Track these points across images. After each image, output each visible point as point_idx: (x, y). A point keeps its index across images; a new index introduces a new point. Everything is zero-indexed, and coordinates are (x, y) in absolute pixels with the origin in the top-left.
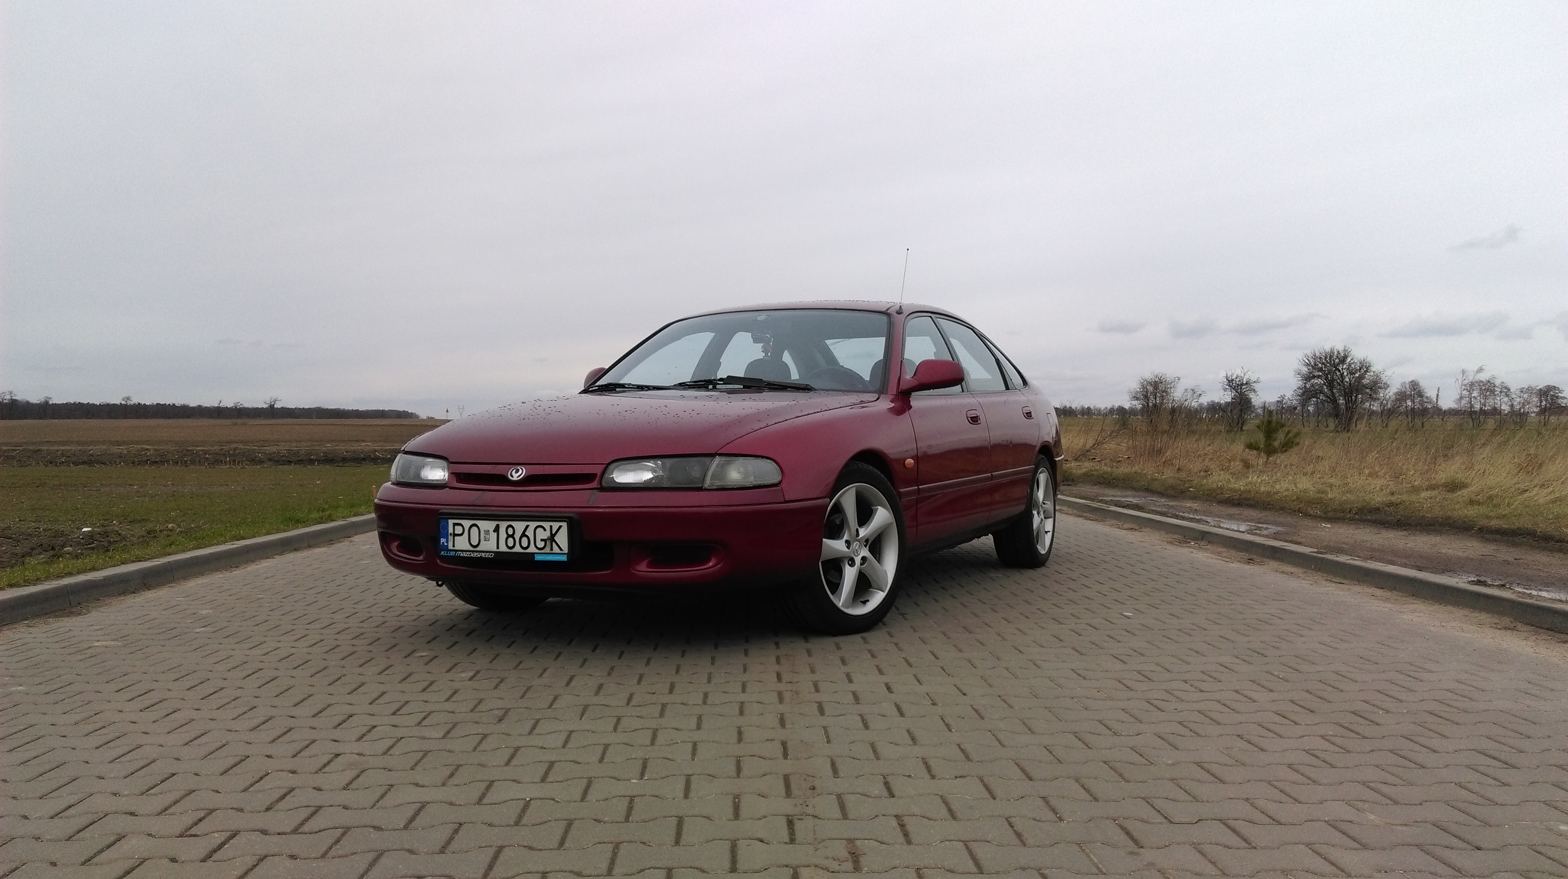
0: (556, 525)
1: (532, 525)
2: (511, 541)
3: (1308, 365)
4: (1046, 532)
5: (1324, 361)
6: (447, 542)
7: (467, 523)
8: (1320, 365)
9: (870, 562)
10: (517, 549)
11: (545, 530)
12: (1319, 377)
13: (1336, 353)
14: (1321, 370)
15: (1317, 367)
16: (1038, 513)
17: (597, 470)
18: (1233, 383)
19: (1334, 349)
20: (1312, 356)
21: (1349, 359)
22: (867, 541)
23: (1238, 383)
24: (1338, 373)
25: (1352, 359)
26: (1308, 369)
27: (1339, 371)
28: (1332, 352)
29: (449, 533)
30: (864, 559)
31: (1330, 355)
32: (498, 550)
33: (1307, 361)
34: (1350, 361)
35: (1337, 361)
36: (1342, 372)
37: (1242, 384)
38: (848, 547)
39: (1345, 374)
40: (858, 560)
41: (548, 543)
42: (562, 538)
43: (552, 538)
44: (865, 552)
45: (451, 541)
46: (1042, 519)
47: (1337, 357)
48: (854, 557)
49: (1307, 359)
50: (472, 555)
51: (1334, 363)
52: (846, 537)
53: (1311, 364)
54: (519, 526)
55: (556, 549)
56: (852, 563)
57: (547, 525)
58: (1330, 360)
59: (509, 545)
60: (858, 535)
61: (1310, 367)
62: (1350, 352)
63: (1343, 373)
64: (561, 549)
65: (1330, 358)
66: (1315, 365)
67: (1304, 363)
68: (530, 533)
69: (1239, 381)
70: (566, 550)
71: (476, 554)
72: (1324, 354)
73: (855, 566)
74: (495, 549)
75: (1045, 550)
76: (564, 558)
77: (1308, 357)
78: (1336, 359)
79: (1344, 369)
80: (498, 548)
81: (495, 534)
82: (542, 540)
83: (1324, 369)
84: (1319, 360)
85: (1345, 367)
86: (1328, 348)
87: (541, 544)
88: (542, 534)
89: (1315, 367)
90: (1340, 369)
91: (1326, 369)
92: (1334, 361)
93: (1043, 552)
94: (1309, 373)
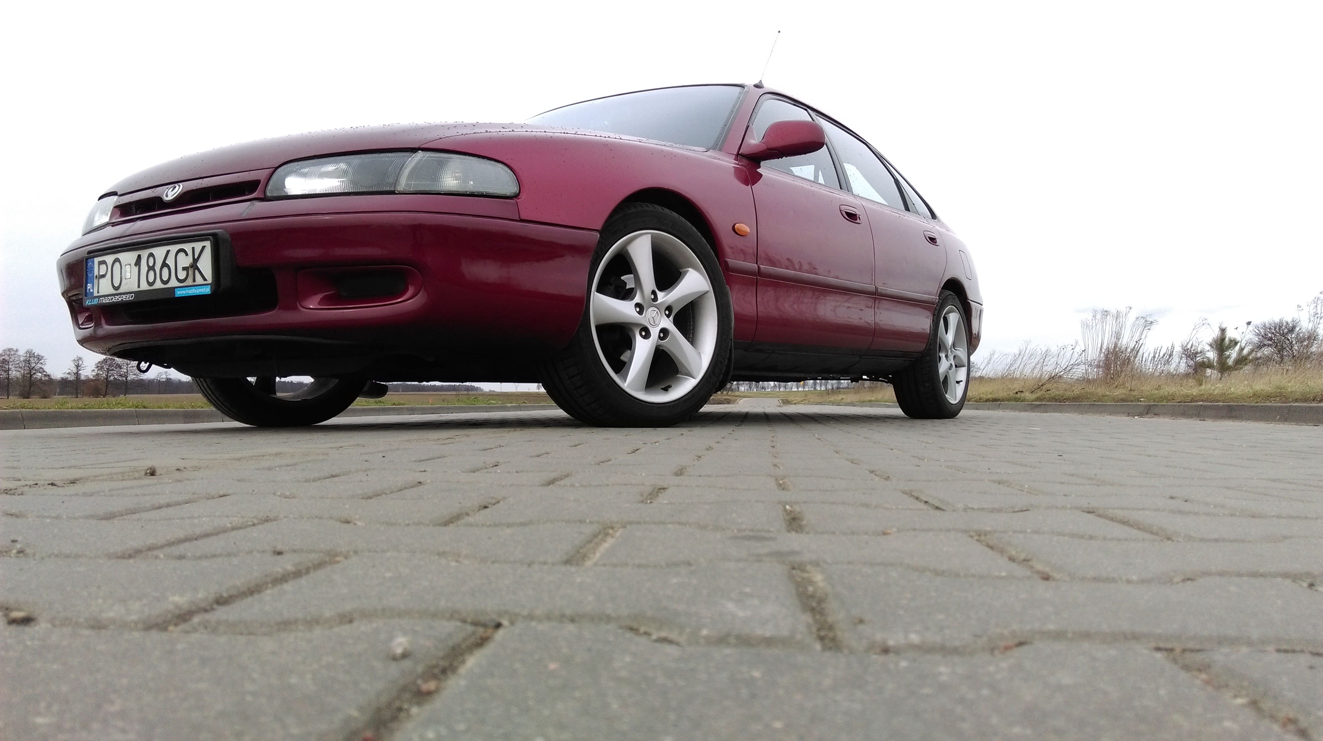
0: (198, 246)
1: (174, 248)
2: (151, 274)
3: (1258, 335)
4: (958, 382)
5: (1273, 331)
6: (93, 289)
7: (109, 259)
8: (1270, 335)
9: (674, 337)
10: (158, 285)
11: (187, 255)
12: (1269, 345)
13: (1285, 324)
14: (1271, 339)
15: (1267, 336)
16: (947, 356)
17: (261, 175)
18: (1188, 352)
19: (1283, 320)
20: (1262, 326)
21: (1297, 329)
22: (669, 308)
23: (1193, 351)
24: (1287, 342)
25: (1300, 329)
26: (1259, 339)
27: (1288, 340)
28: (1281, 322)
29: (95, 276)
30: (664, 332)
31: (1279, 326)
32: (139, 289)
33: (1257, 331)
34: (1298, 331)
35: (1286, 331)
36: (1290, 340)
37: (1197, 353)
38: (640, 313)
39: (1294, 342)
40: (655, 332)
41: (191, 272)
42: (206, 265)
43: (194, 266)
44: (667, 323)
45: (96, 286)
46: (951, 364)
47: (1286, 327)
48: (649, 327)
49: (1257, 330)
50: (113, 300)
51: (1283, 333)
52: (638, 299)
53: (1261, 334)
54: (160, 252)
55: (199, 280)
56: (646, 333)
57: (188, 247)
58: (1279, 330)
59: (149, 281)
60: (656, 299)
61: (1261, 337)
62: (1298, 322)
63: (1292, 341)
64: (205, 279)
65: (1279, 329)
66: (1265, 335)
67: (1254, 333)
68: (170, 262)
69: (1193, 350)
70: (210, 279)
71: (117, 297)
72: (1273, 325)
73: (650, 337)
74: (136, 289)
75: (955, 400)
76: (207, 290)
77: (1258, 327)
78: (1284, 329)
79: (1293, 338)
80: (139, 287)
81: (137, 268)
82: (184, 269)
83: (1274, 338)
84: (1269, 330)
85: (1293, 336)
86: (1277, 320)
87: (182, 275)
88: (183, 261)
89: (1265, 336)
90: (1289, 338)
91: (1276, 338)
92: (1283, 331)
93: (953, 402)
94: (1259, 342)
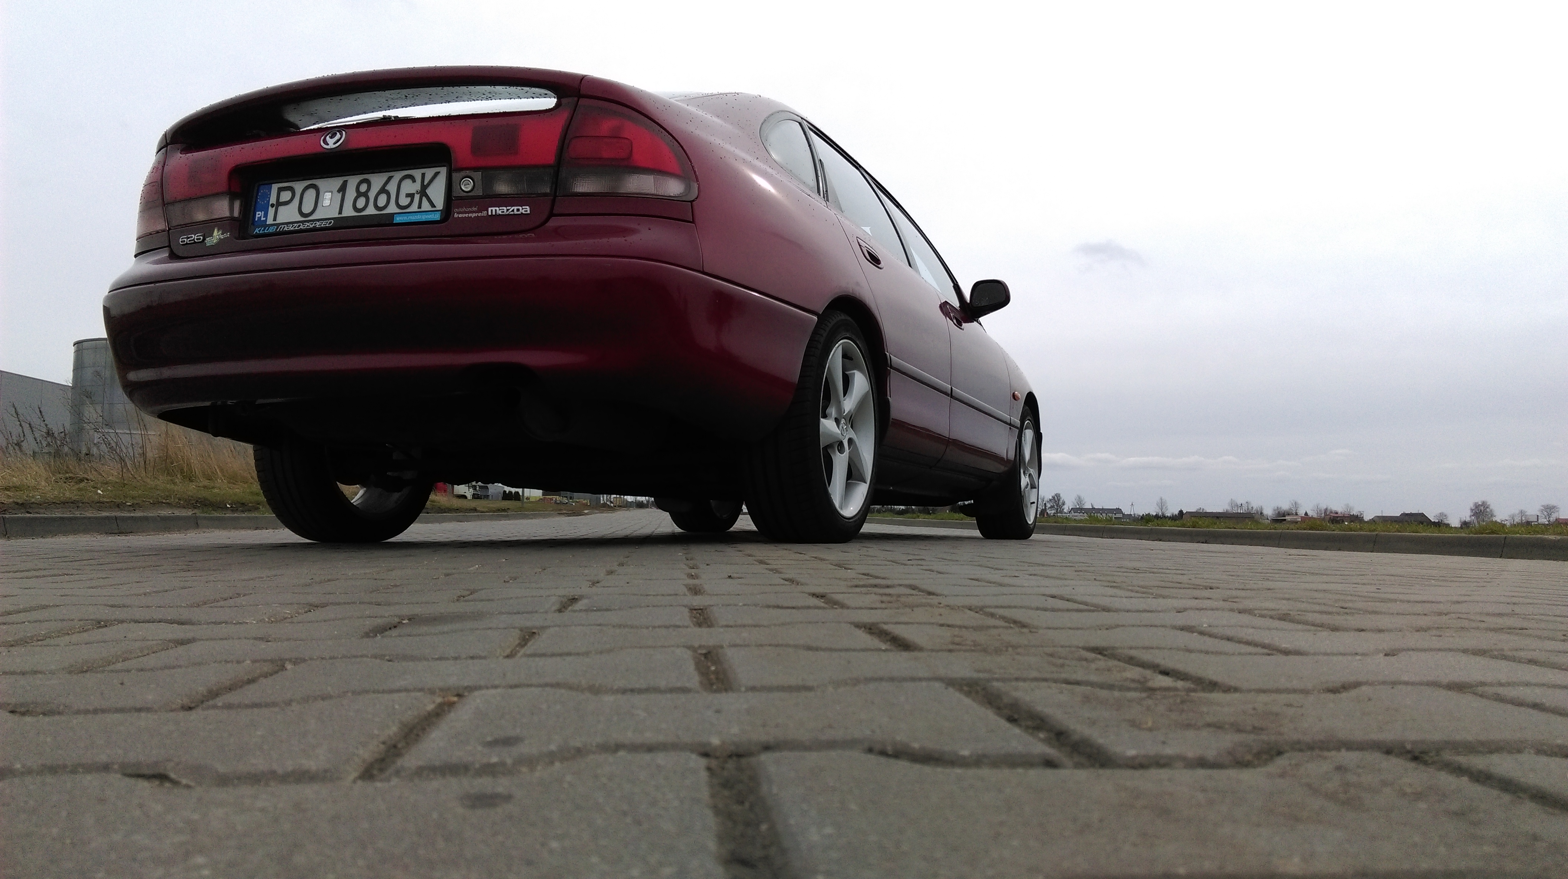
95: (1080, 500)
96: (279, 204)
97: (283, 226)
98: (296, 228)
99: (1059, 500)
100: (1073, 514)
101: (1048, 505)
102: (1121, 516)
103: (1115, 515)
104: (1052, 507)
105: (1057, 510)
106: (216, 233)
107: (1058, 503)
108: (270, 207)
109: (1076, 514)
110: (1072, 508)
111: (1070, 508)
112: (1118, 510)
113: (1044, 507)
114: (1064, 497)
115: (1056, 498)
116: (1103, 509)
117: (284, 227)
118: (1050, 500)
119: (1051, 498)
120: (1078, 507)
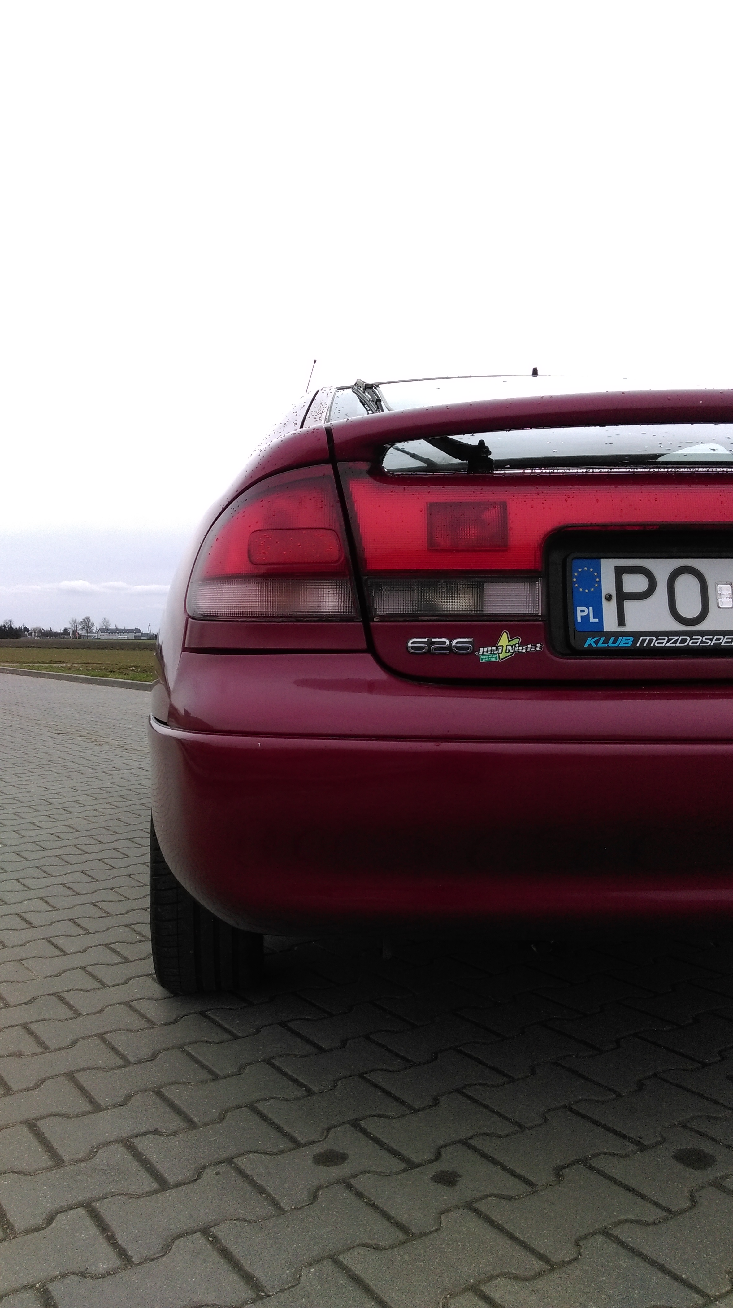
95: (106, 622)
96: (622, 596)
97: (648, 638)
98: (678, 644)
99: (89, 622)
100: (101, 634)
101: (80, 627)
102: (139, 634)
103: (135, 634)
104: (83, 628)
105: (87, 630)
106: (504, 640)
107: (88, 625)
108: (604, 602)
109: (103, 634)
110: (100, 629)
111: (98, 628)
112: (138, 630)
113: (75, 629)
114: (93, 620)
115: (86, 620)
116: (125, 629)
117: (651, 641)
118: (81, 622)
119: (82, 620)
120: (104, 628)
